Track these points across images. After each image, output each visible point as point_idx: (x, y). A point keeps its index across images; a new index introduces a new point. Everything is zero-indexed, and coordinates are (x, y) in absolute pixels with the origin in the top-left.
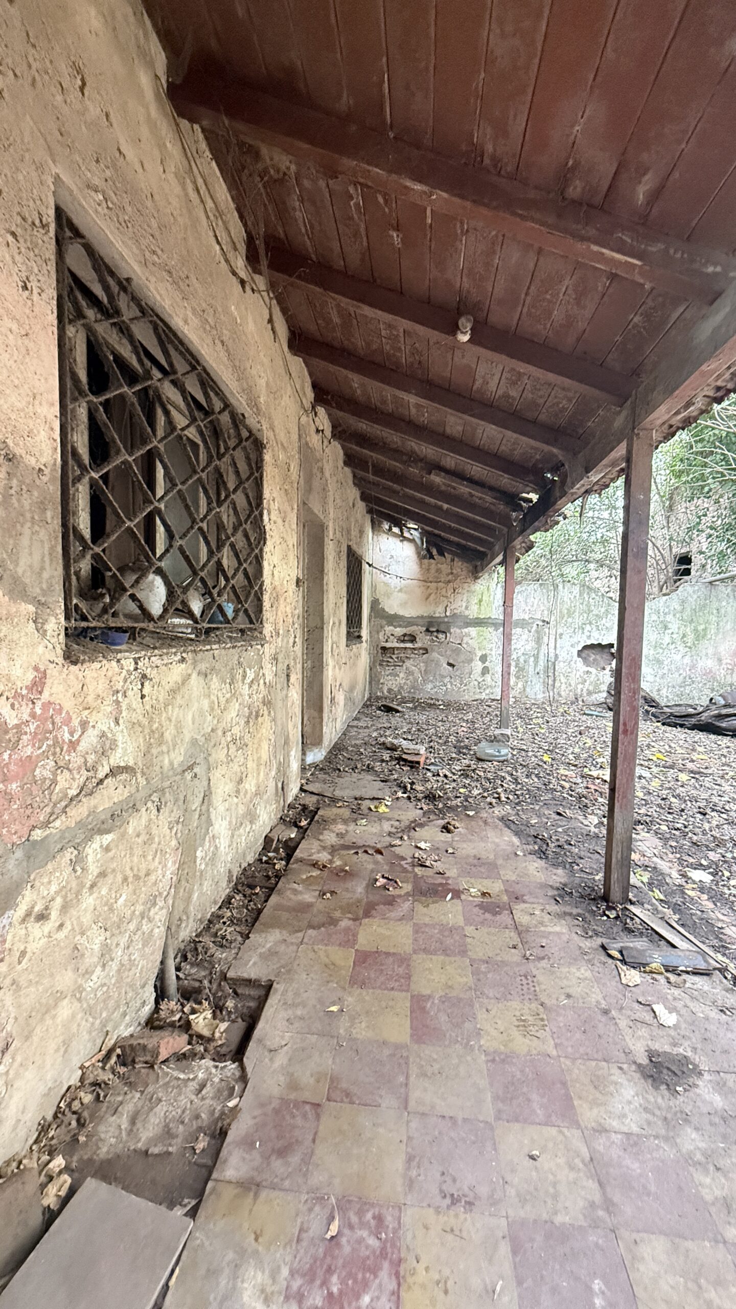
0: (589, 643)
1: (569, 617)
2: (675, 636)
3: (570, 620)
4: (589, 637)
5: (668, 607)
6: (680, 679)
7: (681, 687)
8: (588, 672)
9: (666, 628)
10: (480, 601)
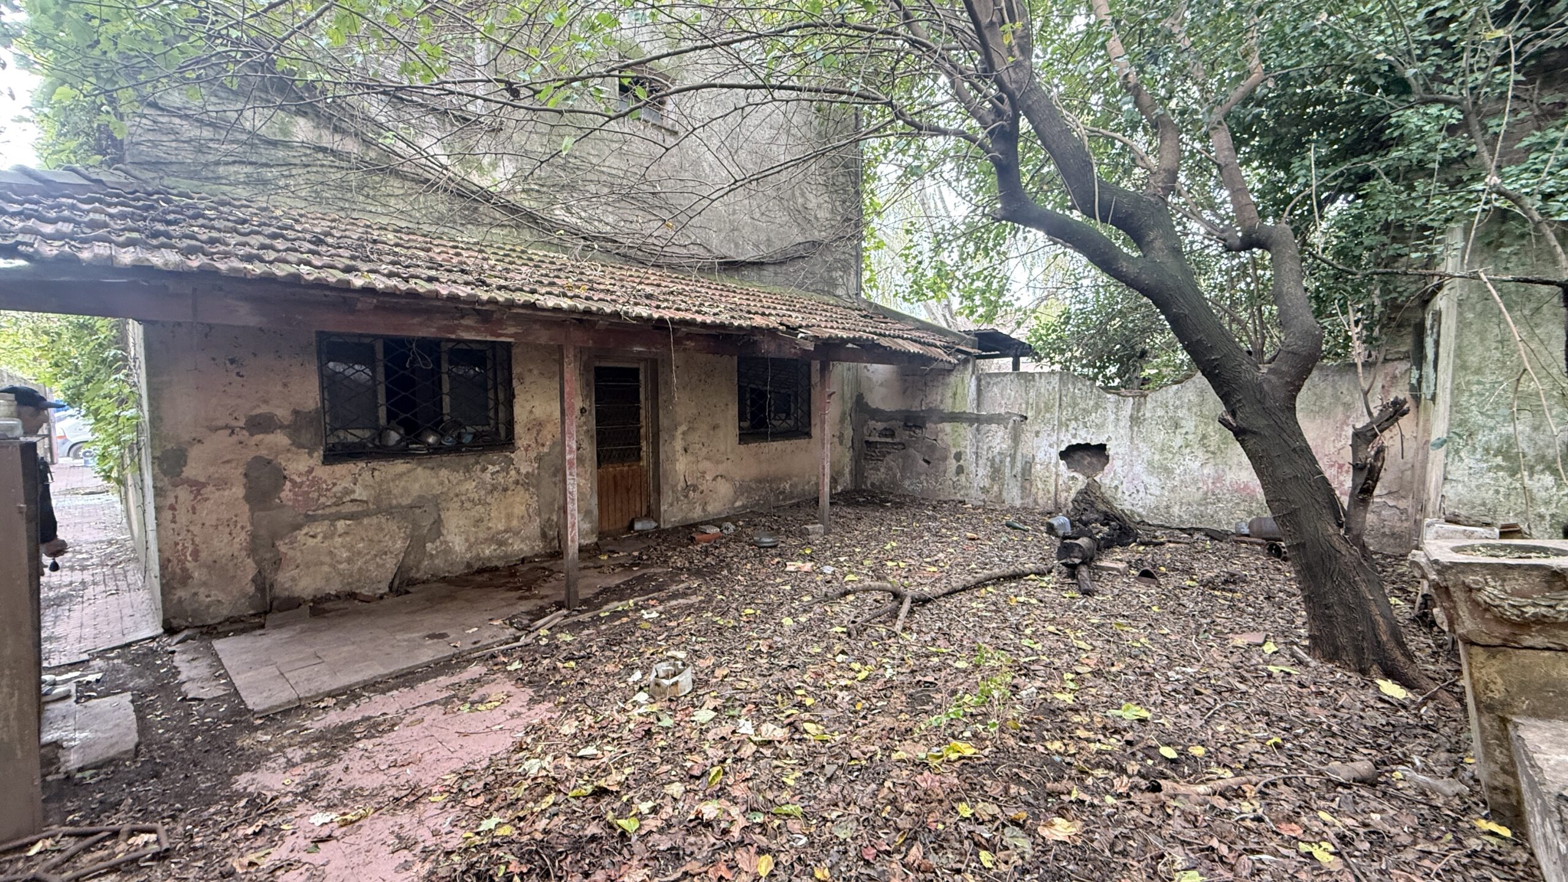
0: (1074, 442)
1: (1047, 411)
2: (1190, 437)
3: (1048, 415)
4: (1074, 436)
5: (1180, 398)
6: (1199, 495)
7: (1200, 505)
8: (1073, 478)
9: (1177, 426)
10: (955, 394)
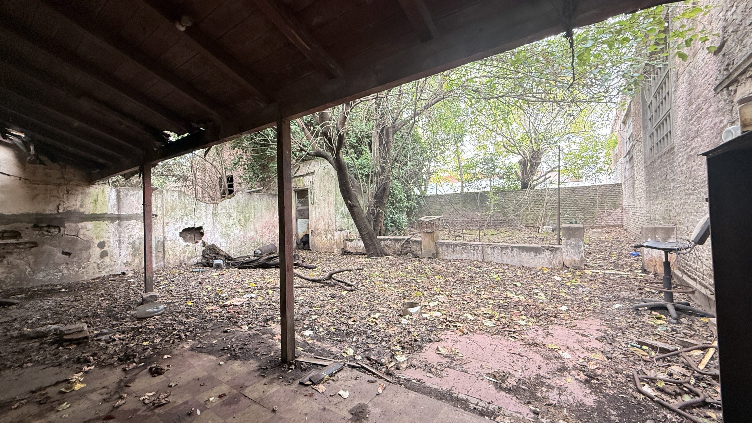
0: (186, 227)
1: (172, 211)
2: (235, 220)
3: (173, 213)
4: (186, 224)
5: (230, 205)
6: (240, 243)
7: (240, 247)
8: (187, 245)
9: (230, 216)
10: (96, 201)
